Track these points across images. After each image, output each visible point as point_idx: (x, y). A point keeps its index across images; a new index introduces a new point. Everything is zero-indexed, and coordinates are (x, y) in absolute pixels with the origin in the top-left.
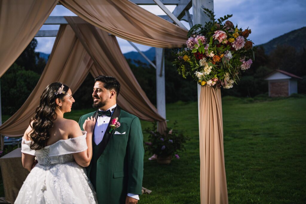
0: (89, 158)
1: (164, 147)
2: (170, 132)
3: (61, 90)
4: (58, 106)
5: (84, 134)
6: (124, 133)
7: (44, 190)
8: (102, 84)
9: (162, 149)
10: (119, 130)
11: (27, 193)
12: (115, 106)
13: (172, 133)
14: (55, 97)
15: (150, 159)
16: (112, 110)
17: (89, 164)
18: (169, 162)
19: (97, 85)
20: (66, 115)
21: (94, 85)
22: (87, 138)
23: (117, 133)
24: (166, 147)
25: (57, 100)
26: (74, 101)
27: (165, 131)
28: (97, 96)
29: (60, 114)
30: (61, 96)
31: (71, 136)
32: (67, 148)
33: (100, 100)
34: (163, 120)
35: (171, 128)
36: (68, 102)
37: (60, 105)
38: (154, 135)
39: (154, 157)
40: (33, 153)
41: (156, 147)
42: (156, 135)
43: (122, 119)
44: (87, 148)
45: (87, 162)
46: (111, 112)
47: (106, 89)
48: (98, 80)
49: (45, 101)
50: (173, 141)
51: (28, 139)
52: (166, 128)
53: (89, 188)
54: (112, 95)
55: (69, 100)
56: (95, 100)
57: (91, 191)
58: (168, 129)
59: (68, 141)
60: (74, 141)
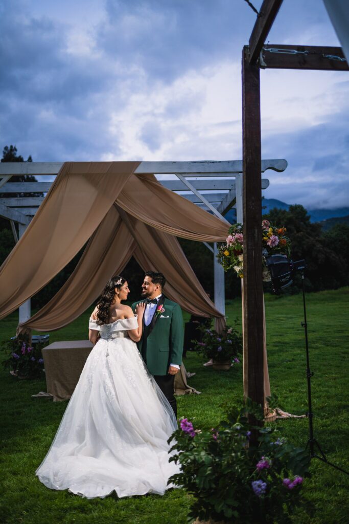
0: (139, 334)
1: (220, 348)
2: (230, 330)
3: (119, 282)
4: (116, 293)
5: (135, 316)
6: (168, 317)
7: (107, 355)
8: (151, 279)
9: (218, 350)
10: (164, 314)
11: (95, 358)
12: (161, 295)
13: (232, 332)
14: (115, 287)
15: (205, 365)
16: (158, 298)
17: (139, 339)
18: (227, 368)
19: (147, 279)
20: (123, 302)
21: (144, 278)
22: (138, 320)
23: (162, 316)
24: (223, 349)
25: (116, 289)
26: (129, 291)
27: (223, 330)
28: (145, 288)
29: (118, 300)
30: (119, 287)
31: (126, 317)
32: (124, 326)
33: (147, 291)
34: (222, 316)
35: (231, 326)
36: (124, 292)
37: (118, 293)
38: (210, 334)
39: (210, 362)
40: (99, 328)
41: (210, 348)
42: (211, 334)
43: (165, 306)
44: (138, 327)
45: (138, 338)
46: (158, 300)
47: (152, 284)
48: (147, 275)
49: (107, 289)
50: (233, 342)
51: (94, 319)
52: (225, 326)
53: (139, 358)
54: (158, 288)
55: (125, 290)
56: (144, 290)
57: (141, 360)
58: (228, 328)
59: (124, 321)
60: (128, 321)
